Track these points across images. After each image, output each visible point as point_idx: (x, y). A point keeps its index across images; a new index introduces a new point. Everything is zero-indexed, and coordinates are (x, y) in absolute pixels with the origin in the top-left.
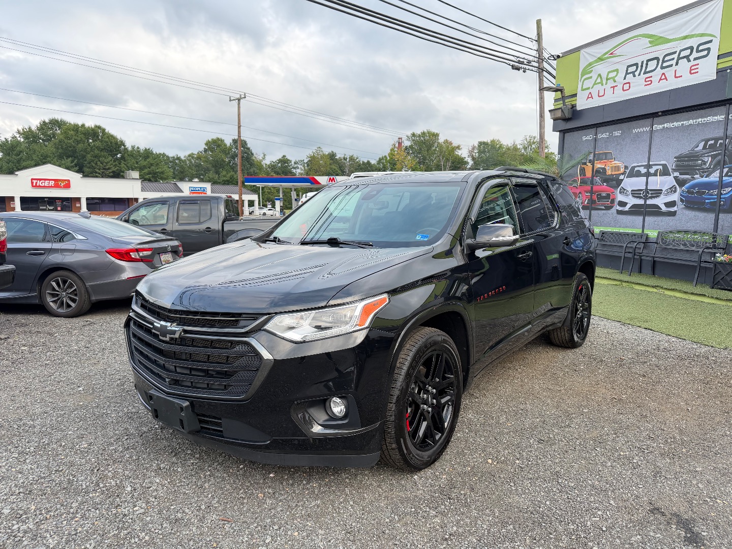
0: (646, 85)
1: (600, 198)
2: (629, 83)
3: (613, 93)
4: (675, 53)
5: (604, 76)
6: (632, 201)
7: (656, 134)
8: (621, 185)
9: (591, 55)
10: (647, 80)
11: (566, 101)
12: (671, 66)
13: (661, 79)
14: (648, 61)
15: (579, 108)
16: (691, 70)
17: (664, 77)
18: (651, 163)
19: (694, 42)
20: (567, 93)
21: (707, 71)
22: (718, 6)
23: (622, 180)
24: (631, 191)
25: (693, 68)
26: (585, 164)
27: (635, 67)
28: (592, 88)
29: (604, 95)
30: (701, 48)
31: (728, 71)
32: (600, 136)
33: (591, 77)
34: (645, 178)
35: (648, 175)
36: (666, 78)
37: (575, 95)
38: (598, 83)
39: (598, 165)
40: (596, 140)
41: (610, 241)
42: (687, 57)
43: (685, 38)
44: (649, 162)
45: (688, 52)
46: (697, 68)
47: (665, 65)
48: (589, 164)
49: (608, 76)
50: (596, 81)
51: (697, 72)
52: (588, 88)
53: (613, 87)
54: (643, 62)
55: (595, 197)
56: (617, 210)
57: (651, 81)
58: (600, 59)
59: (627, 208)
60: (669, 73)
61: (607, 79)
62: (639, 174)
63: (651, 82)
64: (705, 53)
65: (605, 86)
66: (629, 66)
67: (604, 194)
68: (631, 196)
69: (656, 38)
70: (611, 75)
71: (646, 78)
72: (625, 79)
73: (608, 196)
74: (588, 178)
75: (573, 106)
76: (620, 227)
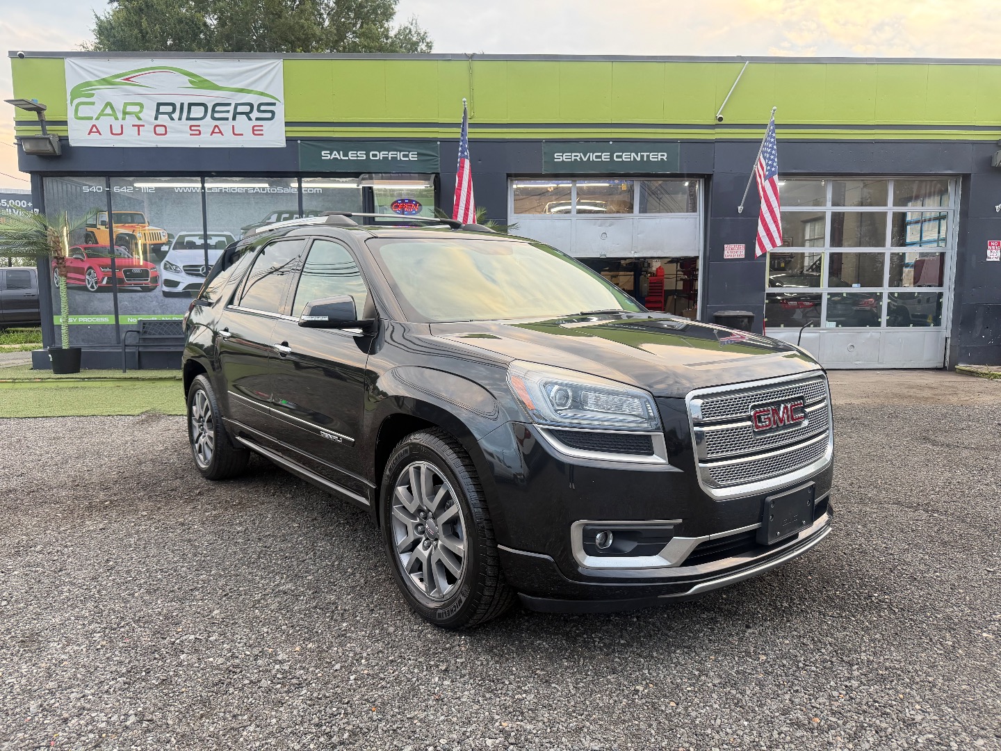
0: (191, 135)
1: (130, 274)
2: (164, 126)
3: (139, 134)
4: (229, 104)
5: (119, 106)
6: (185, 280)
7: (211, 197)
8: (166, 259)
9: (88, 71)
10: (193, 128)
11: (48, 128)
12: (227, 119)
13: (213, 132)
14: (190, 105)
15: (73, 143)
16: (253, 130)
17: (216, 131)
18: (208, 233)
19: (255, 100)
20: (48, 116)
21: (274, 136)
22: (277, 68)
23: (167, 252)
24: (184, 267)
25: (255, 128)
26: (95, 226)
27: (170, 109)
28: (97, 119)
29: (122, 133)
30: (263, 108)
31: (299, 142)
32: (116, 189)
33: (93, 104)
34: (202, 251)
35: (206, 247)
36: (220, 132)
37: (65, 123)
38: (109, 115)
39: (119, 230)
40: (109, 193)
41: (160, 334)
42: (247, 114)
43: (241, 90)
44: (205, 230)
45: (247, 109)
46: (262, 130)
47: (217, 115)
48: (103, 228)
49: (125, 107)
50: (103, 111)
51: (262, 135)
52: (91, 118)
53: (139, 126)
54: (182, 105)
55: (122, 275)
56: (163, 291)
57: (199, 131)
58: (105, 81)
59: (180, 289)
60: (226, 127)
61: (125, 113)
62: (192, 246)
63: (200, 134)
64: (269, 115)
65: (121, 122)
66: (159, 105)
67: (136, 270)
68: (183, 274)
69: (199, 79)
70: (129, 109)
71: (191, 126)
72: (156, 118)
73: (145, 274)
74: (104, 247)
75: (64, 140)
76: (172, 313)
